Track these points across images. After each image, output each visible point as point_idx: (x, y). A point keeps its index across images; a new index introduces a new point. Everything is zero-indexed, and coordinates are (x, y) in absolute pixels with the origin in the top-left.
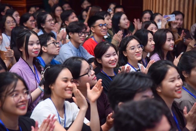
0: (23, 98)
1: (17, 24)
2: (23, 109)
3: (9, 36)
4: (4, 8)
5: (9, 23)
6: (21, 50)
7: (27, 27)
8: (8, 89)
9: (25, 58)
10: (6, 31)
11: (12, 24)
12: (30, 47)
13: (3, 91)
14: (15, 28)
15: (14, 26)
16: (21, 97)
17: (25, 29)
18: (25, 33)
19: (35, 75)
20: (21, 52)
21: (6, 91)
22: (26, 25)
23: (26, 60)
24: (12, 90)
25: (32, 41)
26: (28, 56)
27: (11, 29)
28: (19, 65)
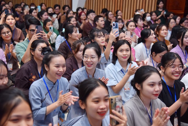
0: (177, 70)
1: (176, 24)
2: (177, 76)
3: (171, 31)
4: (170, 15)
5: (172, 23)
6: (179, 40)
7: (182, 26)
8: (169, 63)
9: (180, 45)
10: (169, 28)
11: (174, 24)
12: (184, 39)
13: (166, 63)
14: (175, 27)
15: (175, 25)
16: (176, 69)
17: (181, 27)
18: (183, 30)
19: (185, 56)
20: (179, 42)
21: (167, 64)
22: (182, 25)
23: (181, 47)
24: (171, 64)
25: (187, 36)
26: (182, 44)
27: (173, 27)
28: (176, 49)
